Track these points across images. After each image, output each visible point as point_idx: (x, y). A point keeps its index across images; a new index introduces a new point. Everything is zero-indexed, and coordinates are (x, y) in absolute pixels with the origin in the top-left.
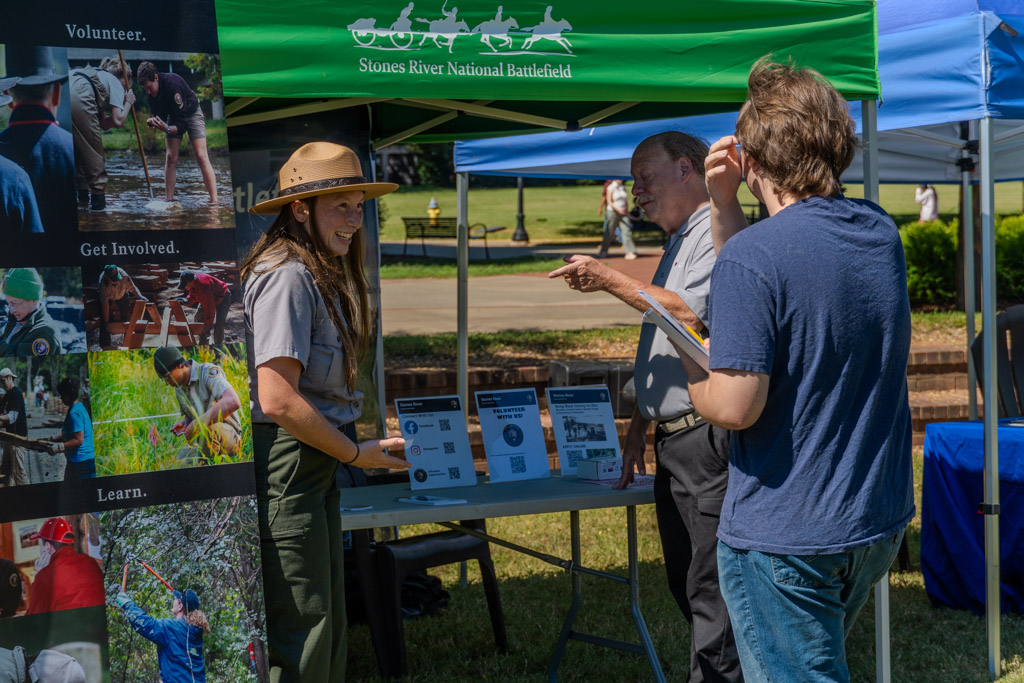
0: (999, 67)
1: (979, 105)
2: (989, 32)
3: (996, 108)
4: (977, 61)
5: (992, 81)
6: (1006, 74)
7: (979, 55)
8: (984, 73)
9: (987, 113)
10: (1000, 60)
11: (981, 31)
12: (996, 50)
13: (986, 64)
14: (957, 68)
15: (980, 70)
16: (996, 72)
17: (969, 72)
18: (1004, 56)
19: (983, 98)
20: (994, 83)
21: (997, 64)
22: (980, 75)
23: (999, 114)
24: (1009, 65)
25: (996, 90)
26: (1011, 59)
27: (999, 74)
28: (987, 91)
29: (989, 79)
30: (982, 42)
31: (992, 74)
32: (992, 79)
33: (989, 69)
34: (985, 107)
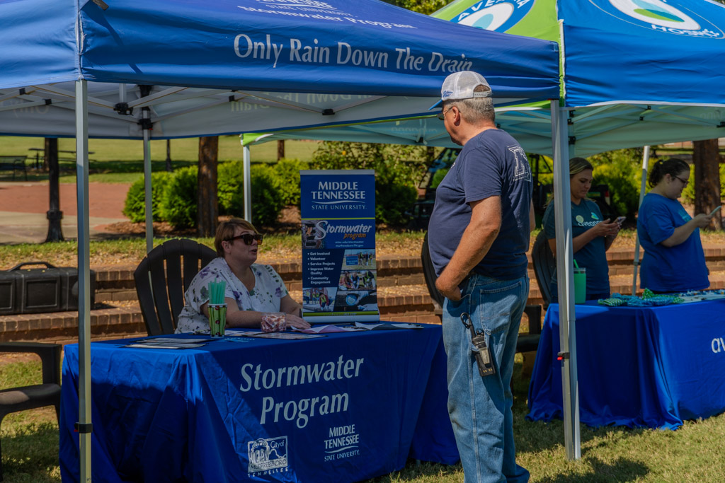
0: (92, 35)
1: (75, 69)
2: (82, 4)
3: (90, 72)
4: (72, 30)
5: (85, 48)
6: (99, 42)
7: (73, 24)
8: (77, 39)
9: (80, 76)
10: (94, 30)
11: (76, 3)
12: (89, 21)
13: (80, 32)
14: (57, 35)
15: (75, 37)
16: (90, 40)
17: (66, 39)
18: (97, 26)
19: (77, 63)
20: (87, 50)
21: (91, 33)
22: (74, 42)
23: (93, 77)
24: (101, 34)
25: (90, 56)
26: (105, 29)
27: (92, 42)
28: (80, 56)
29: (82, 46)
30: (77, 12)
31: (85, 41)
32: (86, 46)
33: (83, 37)
34: (79, 70)
